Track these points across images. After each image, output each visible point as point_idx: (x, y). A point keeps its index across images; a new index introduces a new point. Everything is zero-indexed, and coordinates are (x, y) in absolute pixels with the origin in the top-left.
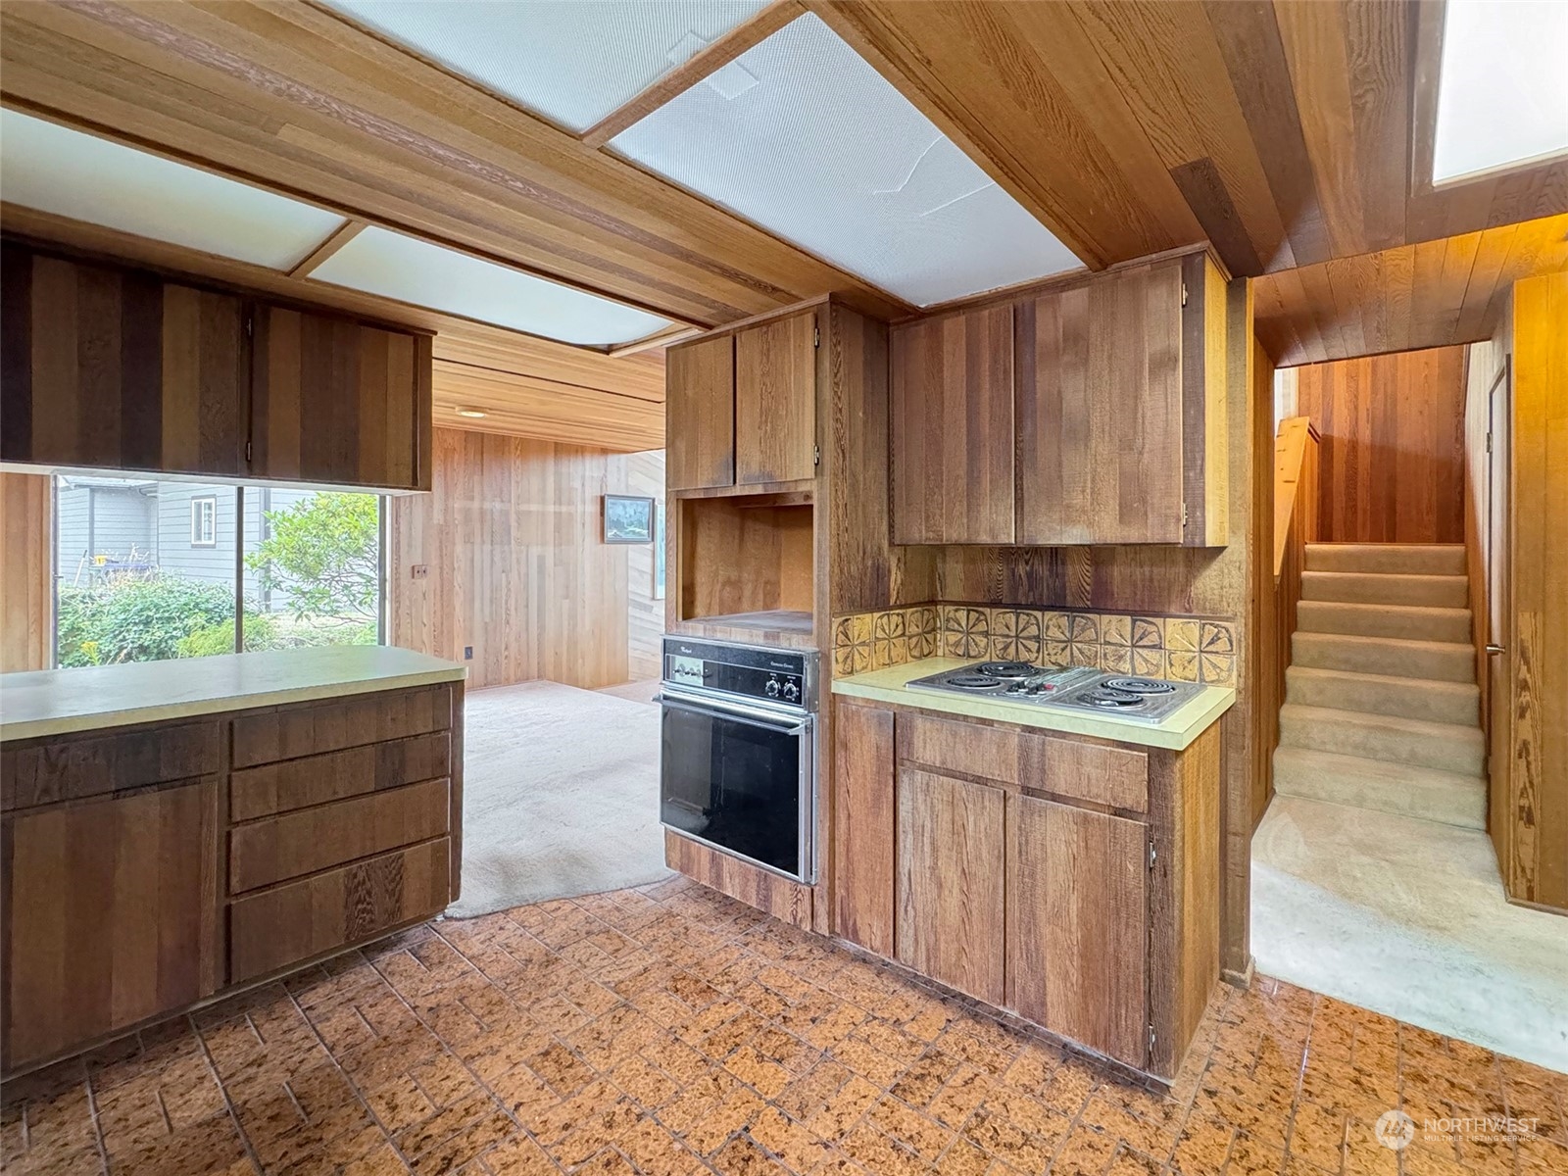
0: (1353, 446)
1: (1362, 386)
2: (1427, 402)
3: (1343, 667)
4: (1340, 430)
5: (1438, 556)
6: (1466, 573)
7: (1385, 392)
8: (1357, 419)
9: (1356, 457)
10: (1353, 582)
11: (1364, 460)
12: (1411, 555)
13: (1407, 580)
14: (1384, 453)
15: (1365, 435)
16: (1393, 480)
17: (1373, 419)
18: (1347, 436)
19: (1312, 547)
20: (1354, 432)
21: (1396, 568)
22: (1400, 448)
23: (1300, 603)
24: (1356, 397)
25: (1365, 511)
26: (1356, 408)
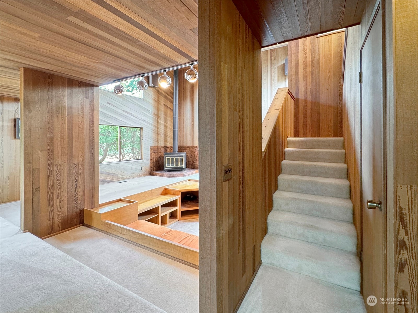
0: (306, 101)
1: (308, 81)
2: (329, 85)
3: (297, 191)
4: (301, 96)
5: (334, 142)
6: (344, 148)
7: (316, 82)
8: (307, 91)
9: (307, 106)
10: (303, 152)
11: (309, 106)
12: (324, 141)
13: (323, 152)
14: (316, 104)
15: (310, 98)
16: (319, 114)
17: (312, 92)
18: (303, 99)
19: (290, 139)
20: (306, 96)
21: (319, 147)
22: (321, 102)
23: (284, 162)
24: (307, 84)
25: (310, 125)
26: (307, 88)
